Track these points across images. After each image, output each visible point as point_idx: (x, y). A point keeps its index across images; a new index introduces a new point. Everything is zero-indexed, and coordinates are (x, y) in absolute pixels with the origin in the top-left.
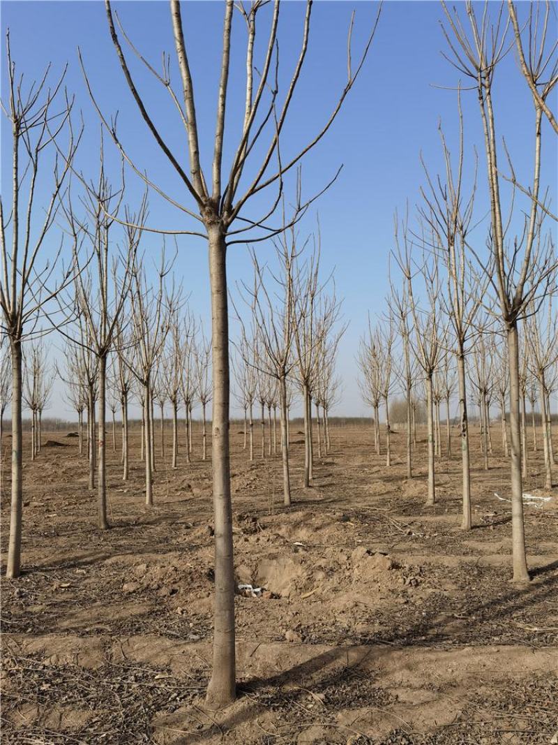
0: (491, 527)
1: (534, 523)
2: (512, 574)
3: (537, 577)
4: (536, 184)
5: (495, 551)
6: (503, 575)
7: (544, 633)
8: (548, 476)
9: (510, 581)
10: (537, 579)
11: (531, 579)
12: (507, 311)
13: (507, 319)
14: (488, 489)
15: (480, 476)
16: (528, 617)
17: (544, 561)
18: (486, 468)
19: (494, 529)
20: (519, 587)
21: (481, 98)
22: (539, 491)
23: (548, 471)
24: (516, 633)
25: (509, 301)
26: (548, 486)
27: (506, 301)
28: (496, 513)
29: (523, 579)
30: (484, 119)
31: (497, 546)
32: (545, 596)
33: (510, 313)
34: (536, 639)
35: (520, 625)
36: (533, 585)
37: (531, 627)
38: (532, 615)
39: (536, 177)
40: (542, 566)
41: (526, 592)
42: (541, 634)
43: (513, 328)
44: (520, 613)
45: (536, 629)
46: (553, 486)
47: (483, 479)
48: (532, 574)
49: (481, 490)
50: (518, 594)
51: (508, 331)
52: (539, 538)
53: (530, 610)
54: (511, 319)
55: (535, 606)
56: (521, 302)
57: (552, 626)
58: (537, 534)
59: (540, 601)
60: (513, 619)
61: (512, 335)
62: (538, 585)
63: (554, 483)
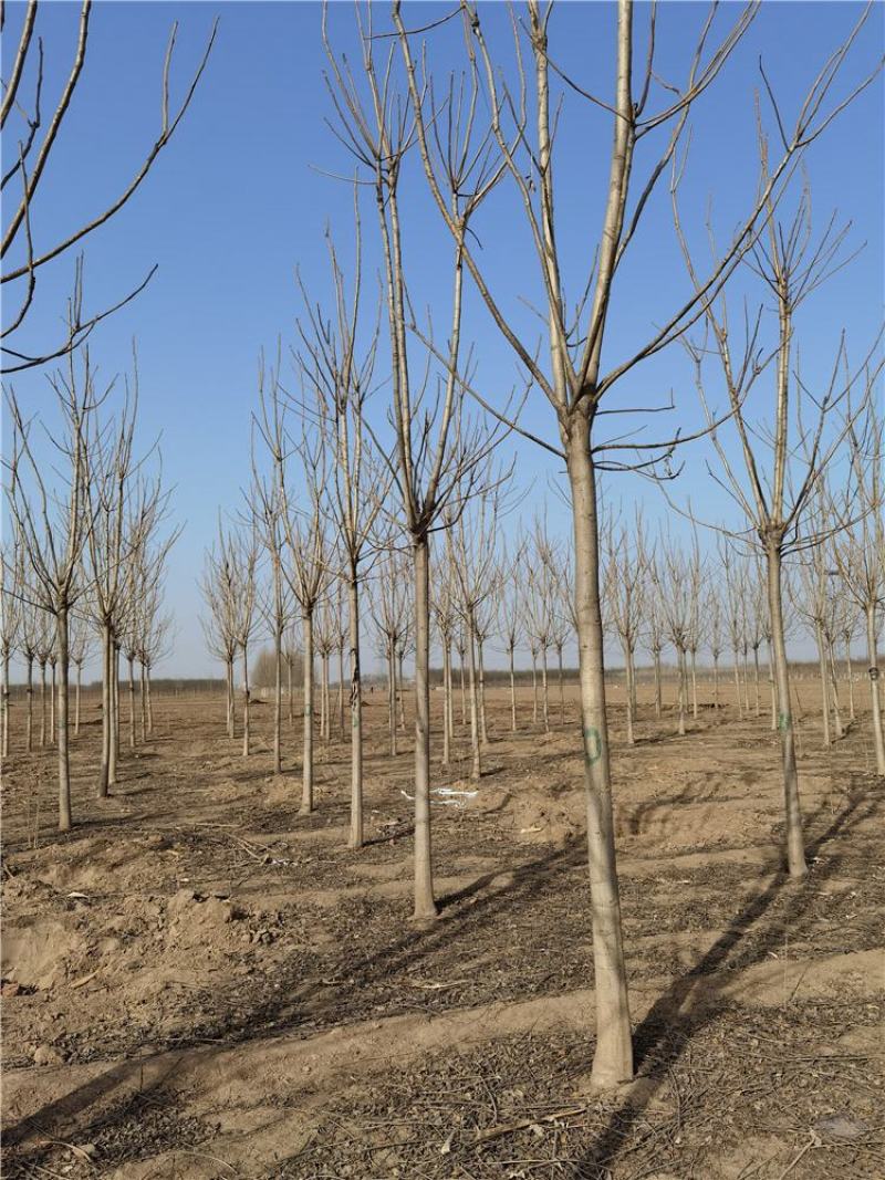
0: (392, 841)
1: (451, 830)
2: (413, 908)
3: (447, 909)
4: (455, 336)
5: (394, 876)
6: (399, 911)
7: (448, 990)
8: (476, 761)
9: (409, 919)
10: (447, 912)
11: (439, 912)
12: (414, 518)
13: (414, 530)
14: (393, 785)
15: (383, 766)
16: (429, 969)
17: (457, 884)
18: (394, 753)
19: (395, 843)
20: (421, 927)
21: (381, 200)
22: (463, 783)
23: (476, 753)
24: (409, 996)
25: (417, 503)
26: (475, 776)
27: (413, 504)
28: (399, 820)
29: (427, 914)
30: (384, 232)
31: (398, 868)
32: (455, 935)
33: (418, 522)
34: (437, 1001)
35: (416, 983)
36: (440, 920)
37: (431, 984)
38: (434, 966)
39: (456, 327)
40: (454, 892)
41: (430, 932)
42: (444, 992)
43: (422, 544)
44: (418, 965)
45: (438, 986)
46: (482, 775)
47: (388, 770)
48: (440, 905)
49: (384, 787)
50: (418, 937)
51: (415, 547)
52: (456, 852)
53: (433, 959)
54: (420, 530)
55: (441, 952)
56: (433, 506)
57: (460, 978)
58: (454, 847)
59: (447, 944)
60: (408, 974)
61: (421, 554)
62: (446, 921)
63: (484, 770)
